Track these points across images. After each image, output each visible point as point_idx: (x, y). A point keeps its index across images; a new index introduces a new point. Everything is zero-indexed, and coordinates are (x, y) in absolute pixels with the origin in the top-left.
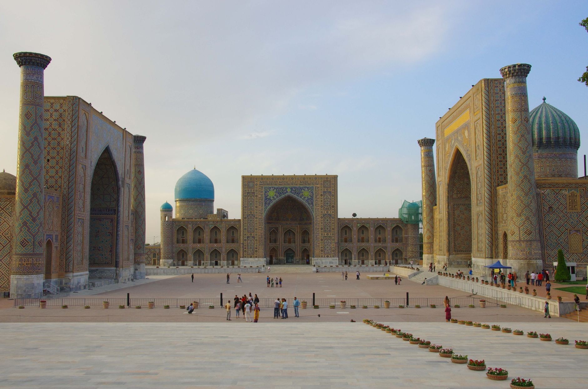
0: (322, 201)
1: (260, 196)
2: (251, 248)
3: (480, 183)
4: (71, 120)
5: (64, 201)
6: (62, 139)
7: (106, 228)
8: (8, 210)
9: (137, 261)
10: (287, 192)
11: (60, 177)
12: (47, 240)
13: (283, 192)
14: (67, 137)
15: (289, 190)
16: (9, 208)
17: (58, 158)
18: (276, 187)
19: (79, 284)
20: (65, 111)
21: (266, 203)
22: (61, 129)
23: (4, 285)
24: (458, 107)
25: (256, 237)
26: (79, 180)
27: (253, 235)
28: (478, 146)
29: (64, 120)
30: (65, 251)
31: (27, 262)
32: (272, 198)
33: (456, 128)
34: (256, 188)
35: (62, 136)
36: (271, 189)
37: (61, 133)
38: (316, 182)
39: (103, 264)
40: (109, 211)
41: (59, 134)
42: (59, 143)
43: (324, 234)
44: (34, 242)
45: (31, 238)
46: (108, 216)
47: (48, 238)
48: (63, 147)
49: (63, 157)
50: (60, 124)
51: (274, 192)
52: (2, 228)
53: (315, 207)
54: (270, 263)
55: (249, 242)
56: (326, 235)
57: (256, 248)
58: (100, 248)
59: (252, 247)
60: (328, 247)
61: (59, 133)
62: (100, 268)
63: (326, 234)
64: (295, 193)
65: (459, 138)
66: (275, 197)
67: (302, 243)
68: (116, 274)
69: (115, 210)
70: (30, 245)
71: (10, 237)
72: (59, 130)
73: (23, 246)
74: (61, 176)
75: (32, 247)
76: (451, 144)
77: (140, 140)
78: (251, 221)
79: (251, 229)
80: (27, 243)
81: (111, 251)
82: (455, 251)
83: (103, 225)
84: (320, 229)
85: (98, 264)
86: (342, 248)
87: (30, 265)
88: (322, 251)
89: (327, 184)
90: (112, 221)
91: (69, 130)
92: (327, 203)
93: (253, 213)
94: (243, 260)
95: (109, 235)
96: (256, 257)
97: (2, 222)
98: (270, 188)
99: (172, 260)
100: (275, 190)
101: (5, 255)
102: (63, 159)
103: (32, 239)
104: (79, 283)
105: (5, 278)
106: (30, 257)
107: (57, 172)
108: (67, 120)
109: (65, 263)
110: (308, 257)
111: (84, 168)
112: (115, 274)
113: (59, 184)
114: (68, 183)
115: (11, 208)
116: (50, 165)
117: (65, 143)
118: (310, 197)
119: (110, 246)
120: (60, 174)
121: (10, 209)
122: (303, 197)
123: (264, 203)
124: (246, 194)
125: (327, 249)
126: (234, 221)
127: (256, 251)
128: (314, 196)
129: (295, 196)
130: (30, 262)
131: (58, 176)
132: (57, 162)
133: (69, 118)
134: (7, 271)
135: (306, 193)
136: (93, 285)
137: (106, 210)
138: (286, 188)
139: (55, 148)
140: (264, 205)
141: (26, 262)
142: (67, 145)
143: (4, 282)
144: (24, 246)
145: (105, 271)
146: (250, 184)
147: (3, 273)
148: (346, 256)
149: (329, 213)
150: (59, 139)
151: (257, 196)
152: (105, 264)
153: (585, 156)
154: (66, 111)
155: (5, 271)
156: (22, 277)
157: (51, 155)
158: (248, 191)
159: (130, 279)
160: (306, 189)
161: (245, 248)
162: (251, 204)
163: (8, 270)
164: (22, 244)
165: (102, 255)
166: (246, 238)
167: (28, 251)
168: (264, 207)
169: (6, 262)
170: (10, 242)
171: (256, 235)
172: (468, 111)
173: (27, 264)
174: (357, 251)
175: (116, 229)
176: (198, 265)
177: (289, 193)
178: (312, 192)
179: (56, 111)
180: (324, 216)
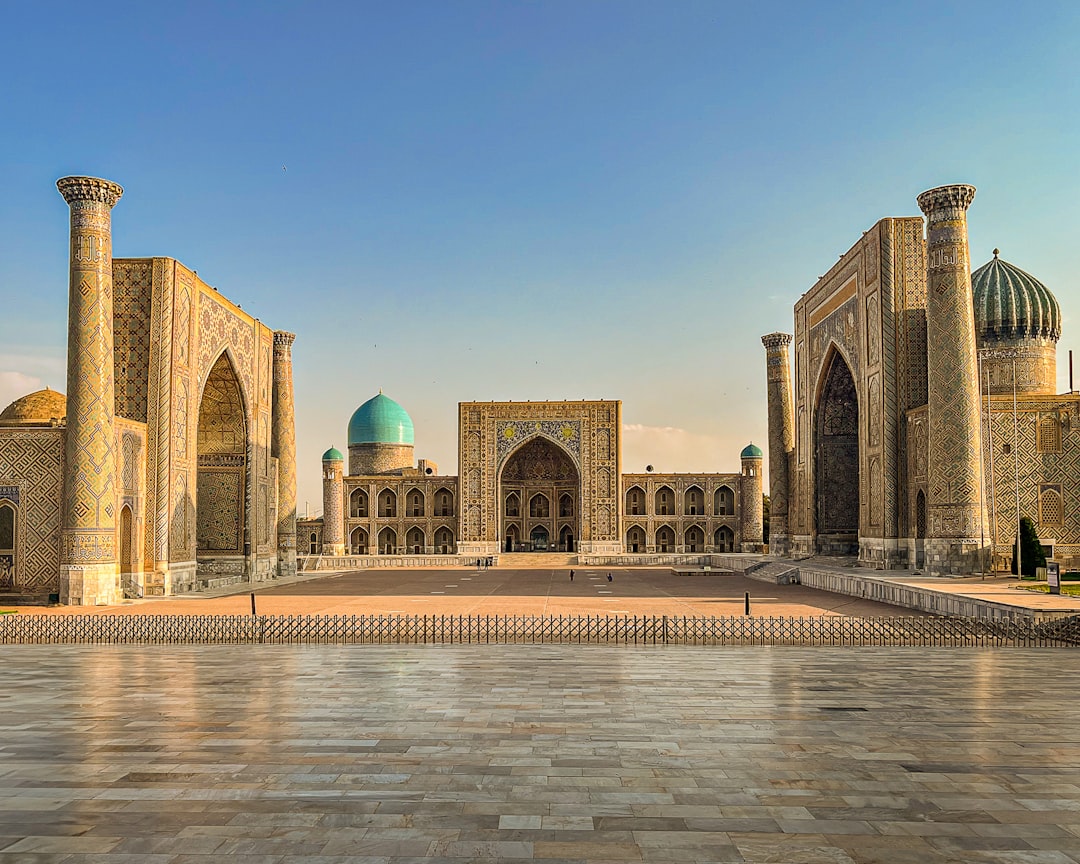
0: (593, 445)
1: (489, 437)
2: (475, 524)
3: (875, 405)
4: (161, 299)
5: (152, 439)
6: (147, 333)
7: (228, 488)
8: (54, 454)
9: (281, 545)
10: (535, 430)
11: (143, 398)
12: (122, 505)
13: (528, 431)
14: (156, 328)
15: (538, 427)
17: (139, 365)
18: (516, 421)
19: (180, 582)
20: (150, 284)
21: (499, 450)
23: (49, 582)
24: (836, 272)
25: (484, 505)
26: (177, 403)
27: (478, 503)
28: (873, 338)
29: (149, 301)
30: (154, 525)
31: (87, 543)
32: (509, 441)
33: (832, 311)
34: (483, 423)
35: (147, 328)
36: (509, 425)
38: (585, 412)
39: (223, 550)
40: (232, 459)
41: (141, 325)
42: (141, 340)
44: (97, 508)
45: (92, 501)
46: (231, 468)
47: (125, 503)
48: (148, 348)
49: (148, 364)
50: (143, 306)
51: (513, 430)
52: (45, 484)
53: (582, 455)
54: (508, 549)
55: (471, 514)
56: (600, 503)
57: (484, 524)
58: (216, 521)
59: (477, 523)
60: (604, 523)
61: (141, 322)
62: (220, 557)
63: (600, 500)
64: (549, 431)
65: (838, 329)
66: (516, 439)
67: (560, 516)
68: (246, 566)
69: (242, 459)
70: (91, 514)
71: (57, 500)
73: (78, 515)
74: (146, 397)
75: (95, 516)
76: (823, 339)
78: (474, 478)
79: (474, 492)
80: (85, 509)
81: (236, 528)
82: (826, 527)
83: (223, 484)
84: (590, 493)
85: (214, 549)
86: (628, 525)
87: (92, 548)
88: (594, 529)
89: (602, 416)
90: (238, 476)
91: (159, 316)
92: (603, 449)
93: (477, 466)
94: (462, 545)
95: (234, 501)
96: (484, 539)
97: (45, 474)
98: (507, 423)
99: (343, 545)
100: (515, 427)
102: (147, 369)
103: (95, 503)
105: (52, 570)
106: (92, 533)
107: (138, 390)
108: (155, 299)
109: (154, 546)
110: (570, 539)
111: (186, 383)
112: (244, 567)
113: (143, 410)
114: (157, 408)
116: (127, 378)
117: (151, 339)
118: (574, 439)
119: (235, 519)
120: (142, 393)
122: (562, 439)
123: (496, 448)
124: (467, 434)
125: (604, 526)
126: (447, 478)
127: (484, 530)
128: (581, 436)
129: (549, 437)
130: (91, 543)
131: (138, 396)
132: (139, 371)
133: (159, 296)
134: (54, 559)
135: (567, 432)
136: (205, 584)
137: (228, 459)
138: (534, 424)
139: (134, 349)
140: (496, 452)
141: (84, 543)
142: (157, 342)
143: (49, 578)
144: (80, 514)
145: (227, 562)
146: (473, 417)
147: (47, 561)
148: (636, 538)
149: (606, 465)
151: (484, 437)
152: (227, 549)
153: (1071, 352)
154: (153, 284)
155: (50, 559)
157: (127, 361)
158: (470, 428)
159: (270, 576)
160: (568, 425)
161: (465, 524)
162: (475, 450)
163: (54, 555)
165: (222, 535)
166: (467, 508)
167: (89, 524)
168: (496, 455)
169: (52, 545)
170: (58, 508)
171: (484, 502)
172: (854, 278)
174: (655, 529)
175: (244, 491)
176: (387, 554)
177: (538, 431)
178: (578, 430)
179: (135, 283)
180: (598, 470)
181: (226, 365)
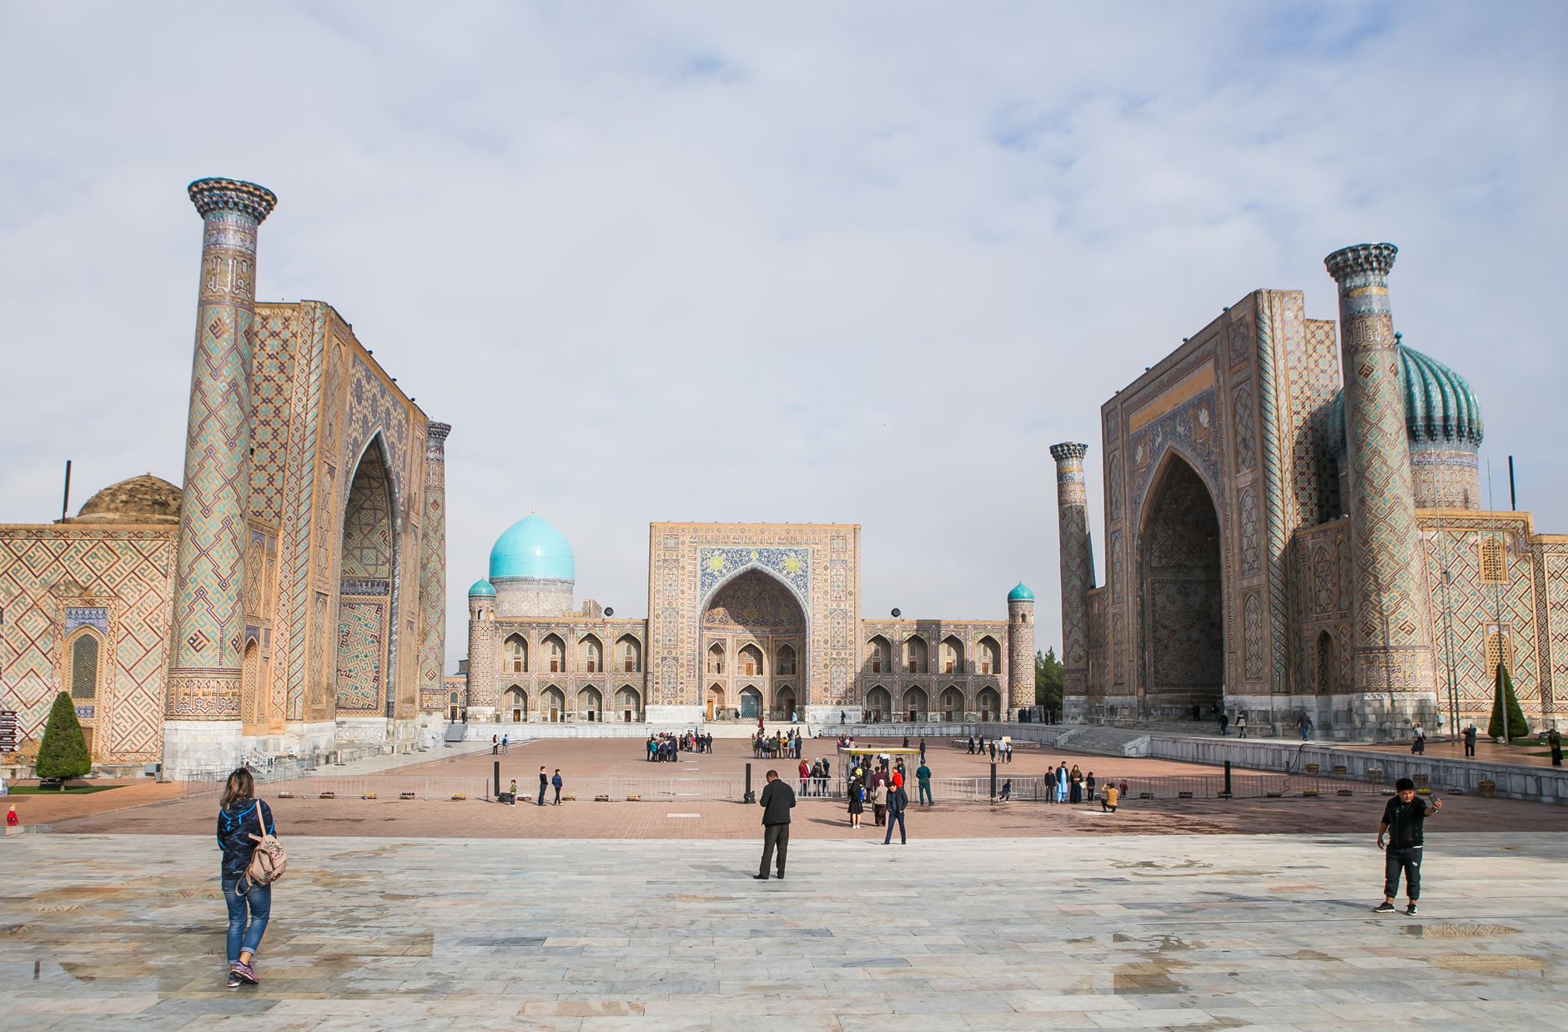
0: (826, 581)
1: (690, 568)
2: (670, 683)
3: (1250, 524)
4: (307, 357)
5: (288, 548)
6: (287, 401)
7: (366, 625)
8: (160, 562)
9: (425, 705)
10: (750, 560)
11: (278, 491)
12: (246, 639)
13: (741, 561)
14: (299, 395)
15: (754, 556)
16: (163, 556)
17: (274, 446)
18: (726, 548)
19: (317, 751)
20: (294, 335)
21: (703, 584)
22: (283, 378)
23: (146, 746)
24: (1175, 360)
25: (682, 659)
26: (321, 500)
27: (674, 655)
28: (1244, 440)
29: (292, 357)
30: (286, 670)
31: (206, 690)
32: (716, 573)
33: (1169, 409)
34: (683, 550)
35: (287, 394)
36: (716, 553)
37: (284, 387)
38: (814, 539)
39: (358, 709)
40: (373, 585)
41: (279, 390)
42: (277, 412)
43: (832, 654)
44: (221, 640)
45: (215, 630)
46: (372, 597)
47: (250, 635)
48: (289, 421)
49: (287, 443)
50: (282, 365)
51: (722, 559)
52: (144, 604)
53: (811, 594)
55: (665, 669)
56: (834, 656)
57: (682, 683)
58: (350, 671)
59: (672, 681)
60: (839, 683)
61: (279, 387)
63: (834, 652)
64: (769, 561)
65: (1180, 429)
66: (724, 571)
67: (778, 674)
68: (389, 733)
69: (387, 585)
70: (213, 648)
71: (162, 629)
72: (281, 379)
73: (195, 648)
74: (282, 489)
75: (218, 650)
76: (1154, 445)
77: (440, 432)
78: (670, 622)
79: (670, 640)
80: (205, 641)
81: (376, 679)
82: (1157, 685)
83: (360, 619)
84: (821, 643)
85: (344, 708)
86: (868, 686)
87: (211, 697)
88: (826, 690)
89: (838, 544)
90: (380, 608)
91: (302, 380)
92: (838, 586)
93: (674, 606)
94: (652, 710)
95: (373, 642)
96: (681, 703)
97: (146, 591)
98: (714, 550)
99: (493, 709)
100: (724, 556)
101: (150, 672)
102: (286, 449)
103: (219, 633)
104: (315, 748)
105: (150, 729)
106: (213, 676)
107: (271, 480)
108: (300, 356)
109: (285, 698)
110: (792, 703)
111: (333, 475)
112: (386, 734)
113: (276, 507)
114: (296, 505)
115: (166, 555)
116: (256, 462)
117: (293, 411)
118: (800, 572)
119: (375, 668)
120: (278, 483)
121: (164, 559)
122: (785, 572)
123: (699, 584)
124: (661, 563)
125: (838, 686)
126: (633, 622)
127: (682, 690)
128: (810, 570)
129: (769, 570)
130: (211, 690)
131: (273, 488)
132: (273, 454)
133: (304, 351)
134: (155, 713)
135: (792, 564)
137: (367, 585)
138: (749, 552)
139: (268, 423)
140: (699, 587)
141: (201, 690)
142: (299, 415)
143: (146, 739)
144: (198, 648)
145: (363, 726)
146: (669, 541)
147: (145, 716)
148: (878, 702)
149: (842, 607)
150: (279, 402)
151: (683, 568)
152: (362, 708)
153: (1510, 458)
154: (299, 335)
155: (148, 713)
156: (193, 727)
157: (258, 439)
158: (665, 556)
159: (415, 747)
160: (793, 554)
161: (657, 683)
162: (670, 585)
163: (157, 708)
164: (195, 645)
165: (356, 688)
166: (660, 661)
167: (208, 662)
168: (699, 592)
169: (152, 690)
170: (162, 639)
171: (682, 653)
172: (1210, 365)
173: (204, 695)
174: (903, 690)
175: (388, 629)
176: (549, 719)
177: (754, 562)
178: (806, 562)
179: (274, 334)
180: (831, 614)
181: (374, 457)
